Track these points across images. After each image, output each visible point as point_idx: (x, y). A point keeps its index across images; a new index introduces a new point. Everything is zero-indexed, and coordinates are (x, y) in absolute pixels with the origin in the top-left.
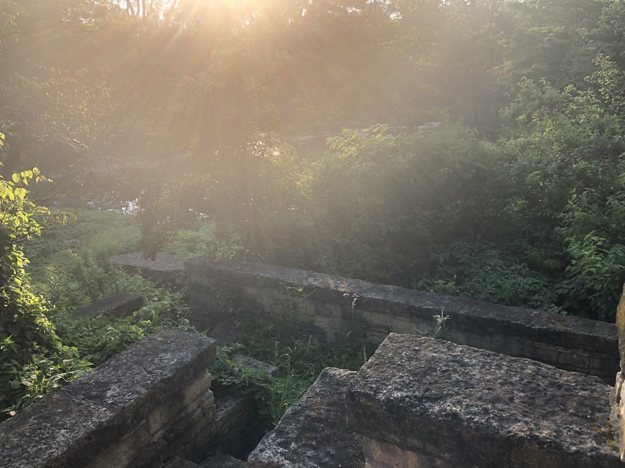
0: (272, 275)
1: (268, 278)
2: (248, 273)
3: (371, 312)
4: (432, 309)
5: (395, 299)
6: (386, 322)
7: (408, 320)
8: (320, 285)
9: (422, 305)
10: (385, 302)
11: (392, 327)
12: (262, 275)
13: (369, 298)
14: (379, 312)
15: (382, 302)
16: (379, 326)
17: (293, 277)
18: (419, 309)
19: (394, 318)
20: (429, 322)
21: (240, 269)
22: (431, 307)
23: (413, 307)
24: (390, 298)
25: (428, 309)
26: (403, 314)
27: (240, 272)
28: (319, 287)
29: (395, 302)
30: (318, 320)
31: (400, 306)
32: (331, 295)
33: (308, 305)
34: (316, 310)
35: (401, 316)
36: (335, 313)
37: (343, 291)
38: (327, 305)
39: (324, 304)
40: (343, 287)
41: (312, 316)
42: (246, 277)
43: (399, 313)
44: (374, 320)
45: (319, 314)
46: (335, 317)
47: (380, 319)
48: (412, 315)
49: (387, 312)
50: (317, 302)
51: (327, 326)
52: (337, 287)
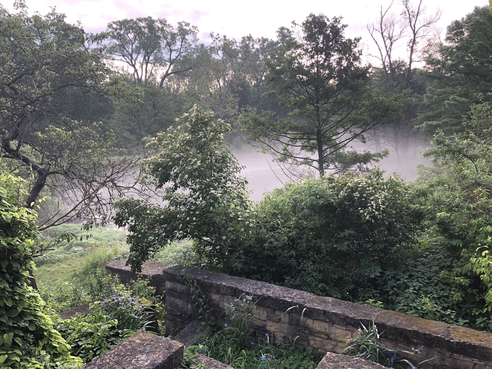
0: (232, 284)
1: (229, 287)
2: (213, 282)
3: (313, 320)
4: (364, 320)
5: (334, 309)
6: (326, 329)
7: (344, 328)
9: (355, 316)
10: (325, 312)
11: (330, 334)
12: (224, 284)
13: (311, 308)
14: (320, 320)
15: (322, 312)
16: (320, 332)
17: (249, 287)
18: (352, 319)
19: (332, 326)
21: (206, 278)
22: (363, 318)
23: (348, 317)
24: (329, 308)
27: (206, 280)
28: (270, 297)
29: (333, 313)
30: (269, 325)
31: (337, 316)
32: (280, 304)
33: (261, 312)
34: (268, 316)
35: (339, 324)
36: (283, 319)
37: (290, 300)
38: (277, 313)
39: (274, 312)
40: (290, 298)
41: (265, 321)
42: (211, 285)
43: (337, 322)
44: (316, 327)
45: (270, 320)
46: (283, 323)
47: (321, 327)
48: (348, 324)
49: (327, 320)
50: (269, 309)
51: (277, 330)
52: (285, 297)
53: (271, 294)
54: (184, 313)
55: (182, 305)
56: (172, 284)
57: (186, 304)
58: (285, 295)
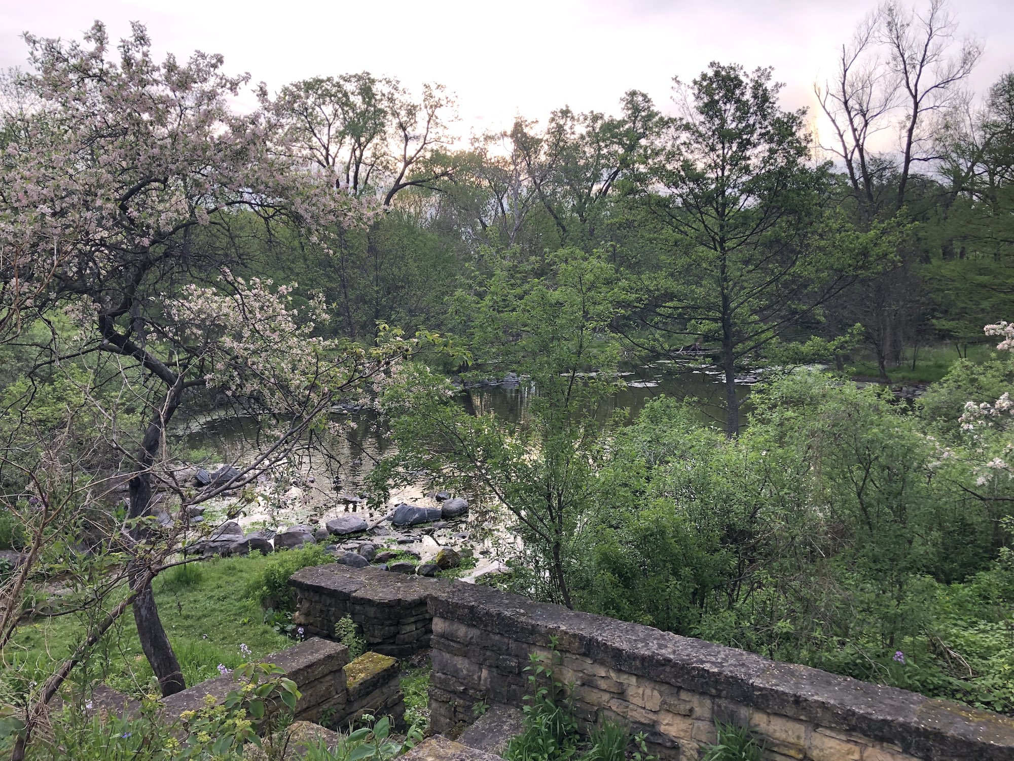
0: (582, 630)
1: (575, 635)
2: (539, 623)
3: (769, 714)
4: (892, 721)
5: (817, 694)
6: (799, 737)
7: (844, 738)
8: (672, 657)
9: (870, 710)
10: (798, 701)
11: (810, 748)
12: (563, 628)
13: (765, 689)
14: (786, 716)
15: (792, 699)
16: (785, 744)
17: (619, 636)
18: (863, 718)
19: (815, 731)
20: (885, 744)
21: (523, 615)
22: (889, 718)
23: (854, 713)
24: (806, 692)
25: (883, 720)
26: (833, 725)
27: (523, 619)
28: (670, 660)
29: (816, 701)
30: (665, 722)
31: (827, 708)
32: (694, 677)
33: (648, 692)
34: (664, 703)
35: (831, 728)
36: (698, 711)
37: (716, 670)
38: (684, 695)
39: (678, 693)
40: (712, 663)
41: (655, 712)
42: (534, 630)
43: (825, 723)
44: (775, 731)
45: (668, 711)
46: (698, 719)
47: (786, 731)
48: (852, 730)
49: (802, 717)
50: (664, 688)
51: (682, 734)
52: (703, 662)
53: (669, 653)
54: (473, 688)
55: (468, 670)
56: (447, 624)
57: (476, 668)
58: (701, 657)
